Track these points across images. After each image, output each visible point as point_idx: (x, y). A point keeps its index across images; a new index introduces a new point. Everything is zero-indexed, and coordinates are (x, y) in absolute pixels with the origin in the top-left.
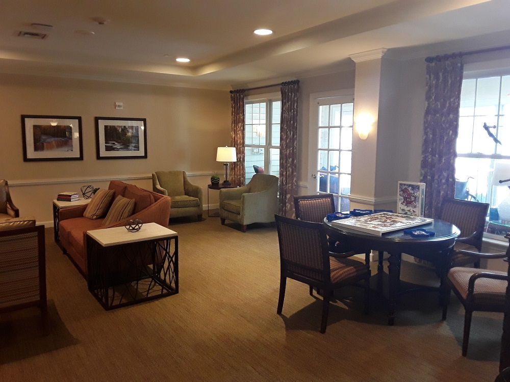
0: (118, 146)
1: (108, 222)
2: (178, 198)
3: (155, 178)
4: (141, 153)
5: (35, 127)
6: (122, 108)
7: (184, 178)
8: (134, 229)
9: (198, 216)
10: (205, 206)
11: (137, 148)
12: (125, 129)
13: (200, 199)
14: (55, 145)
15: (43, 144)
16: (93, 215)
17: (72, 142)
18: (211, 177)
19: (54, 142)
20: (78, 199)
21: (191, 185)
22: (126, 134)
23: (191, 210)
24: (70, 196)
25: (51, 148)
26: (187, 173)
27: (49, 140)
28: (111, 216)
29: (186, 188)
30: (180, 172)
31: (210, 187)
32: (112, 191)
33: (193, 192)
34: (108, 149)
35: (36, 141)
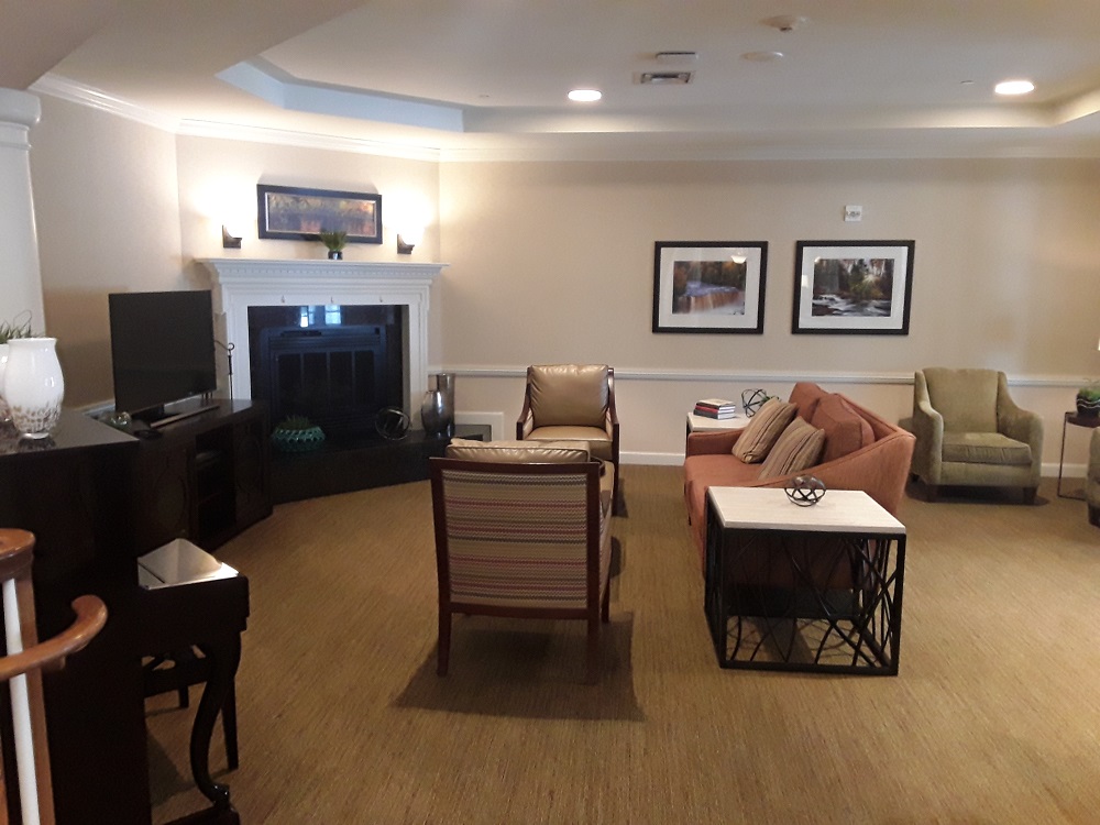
0: (841, 305)
1: (764, 474)
2: (972, 438)
3: (920, 383)
4: (895, 321)
5: (679, 265)
6: (859, 219)
7: (1000, 388)
8: (805, 498)
9: (1025, 489)
10: (1048, 467)
11: (886, 310)
12: (860, 267)
13: (1036, 448)
14: (710, 302)
15: (689, 299)
16: (746, 454)
17: (744, 295)
18: (1077, 392)
19: (709, 296)
20: (733, 415)
21: (1016, 407)
22: (862, 279)
23: (1006, 474)
24: (717, 408)
25: (703, 306)
26: (1011, 378)
27: (701, 292)
28: (773, 461)
29: (1001, 415)
30: (990, 372)
31: (1070, 418)
32: (793, 406)
33: (1020, 428)
34: (819, 311)
35: (678, 291)
